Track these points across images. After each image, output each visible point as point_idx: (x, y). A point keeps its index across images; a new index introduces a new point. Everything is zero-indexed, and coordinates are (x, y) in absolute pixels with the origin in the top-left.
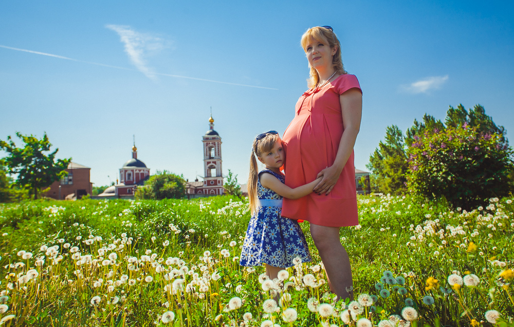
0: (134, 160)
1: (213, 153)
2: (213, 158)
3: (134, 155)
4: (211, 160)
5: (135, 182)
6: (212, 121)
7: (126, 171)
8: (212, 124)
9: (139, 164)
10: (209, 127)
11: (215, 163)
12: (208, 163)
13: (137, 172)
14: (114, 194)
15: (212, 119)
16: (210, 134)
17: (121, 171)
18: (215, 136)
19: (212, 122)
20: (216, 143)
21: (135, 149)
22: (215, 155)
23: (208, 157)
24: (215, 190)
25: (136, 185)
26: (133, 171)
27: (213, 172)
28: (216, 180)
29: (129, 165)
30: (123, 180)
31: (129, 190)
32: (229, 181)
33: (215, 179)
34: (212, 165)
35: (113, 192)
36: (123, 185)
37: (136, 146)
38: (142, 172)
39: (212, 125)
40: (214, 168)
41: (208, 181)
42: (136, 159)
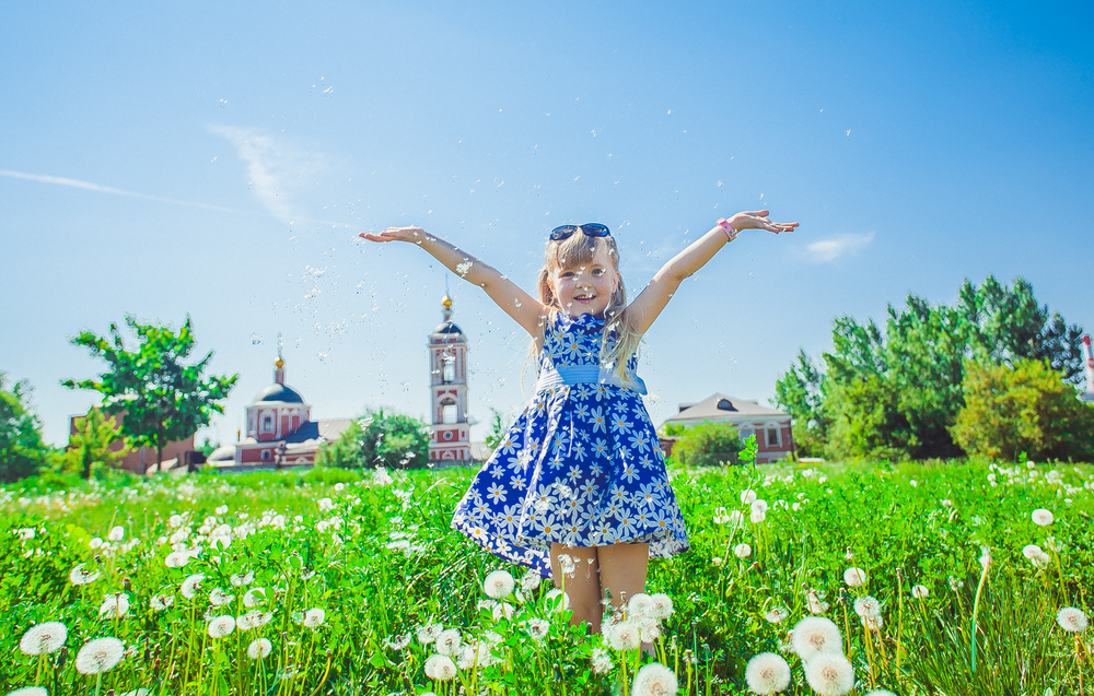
0: (278, 388)
1: (449, 373)
2: (449, 382)
3: (279, 377)
4: (447, 387)
5: (279, 436)
6: (448, 303)
7: (260, 411)
8: (448, 309)
9: (288, 395)
10: (442, 317)
11: (454, 392)
12: (440, 393)
13: (286, 412)
14: (231, 463)
15: (449, 300)
16: (445, 331)
17: (249, 411)
18: (456, 335)
19: (448, 306)
20: (458, 349)
21: (280, 364)
22: (456, 375)
23: (440, 381)
24: (455, 452)
25: (283, 442)
26: (275, 411)
27: (450, 413)
28: (457, 431)
29: (268, 398)
30: (253, 432)
31: (266, 454)
32: (497, 432)
33: (455, 427)
34: (448, 399)
35: (230, 458)
36: (252, 442)
37: (284, 357)
38: (295, 413)
39: (448, 312)
40: (453, 403)
41: (440, 433)
42: (282, 385)
